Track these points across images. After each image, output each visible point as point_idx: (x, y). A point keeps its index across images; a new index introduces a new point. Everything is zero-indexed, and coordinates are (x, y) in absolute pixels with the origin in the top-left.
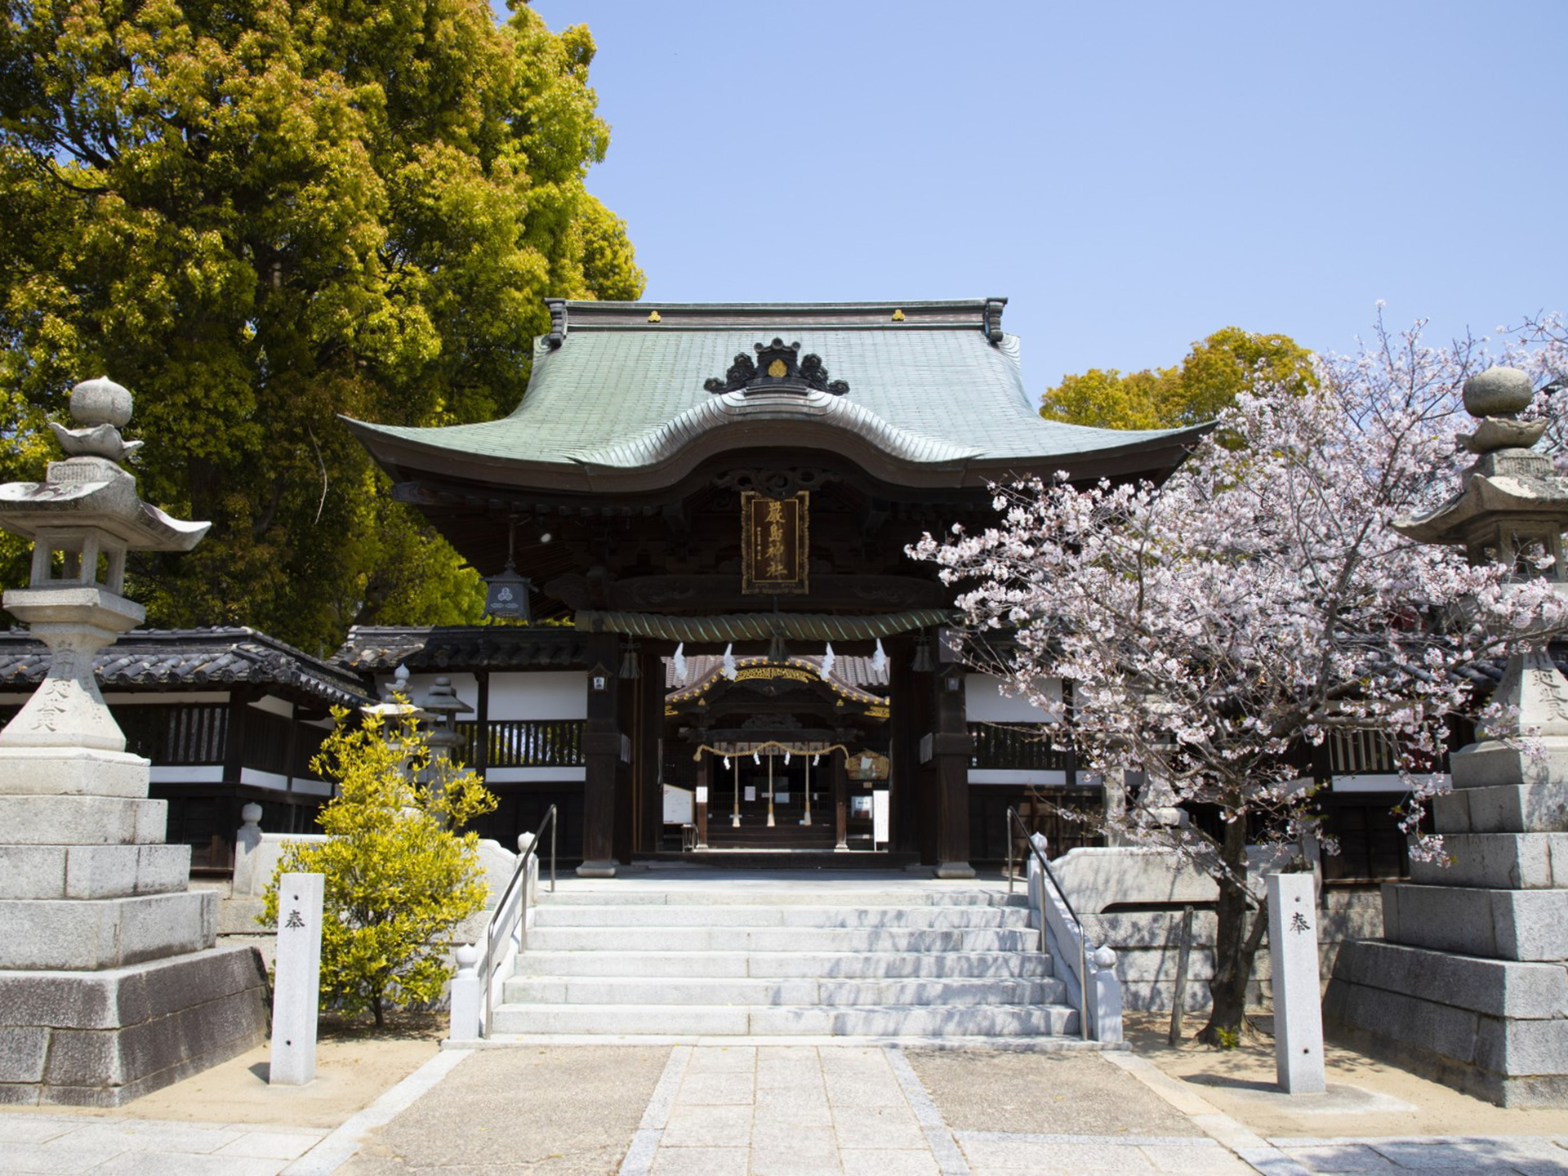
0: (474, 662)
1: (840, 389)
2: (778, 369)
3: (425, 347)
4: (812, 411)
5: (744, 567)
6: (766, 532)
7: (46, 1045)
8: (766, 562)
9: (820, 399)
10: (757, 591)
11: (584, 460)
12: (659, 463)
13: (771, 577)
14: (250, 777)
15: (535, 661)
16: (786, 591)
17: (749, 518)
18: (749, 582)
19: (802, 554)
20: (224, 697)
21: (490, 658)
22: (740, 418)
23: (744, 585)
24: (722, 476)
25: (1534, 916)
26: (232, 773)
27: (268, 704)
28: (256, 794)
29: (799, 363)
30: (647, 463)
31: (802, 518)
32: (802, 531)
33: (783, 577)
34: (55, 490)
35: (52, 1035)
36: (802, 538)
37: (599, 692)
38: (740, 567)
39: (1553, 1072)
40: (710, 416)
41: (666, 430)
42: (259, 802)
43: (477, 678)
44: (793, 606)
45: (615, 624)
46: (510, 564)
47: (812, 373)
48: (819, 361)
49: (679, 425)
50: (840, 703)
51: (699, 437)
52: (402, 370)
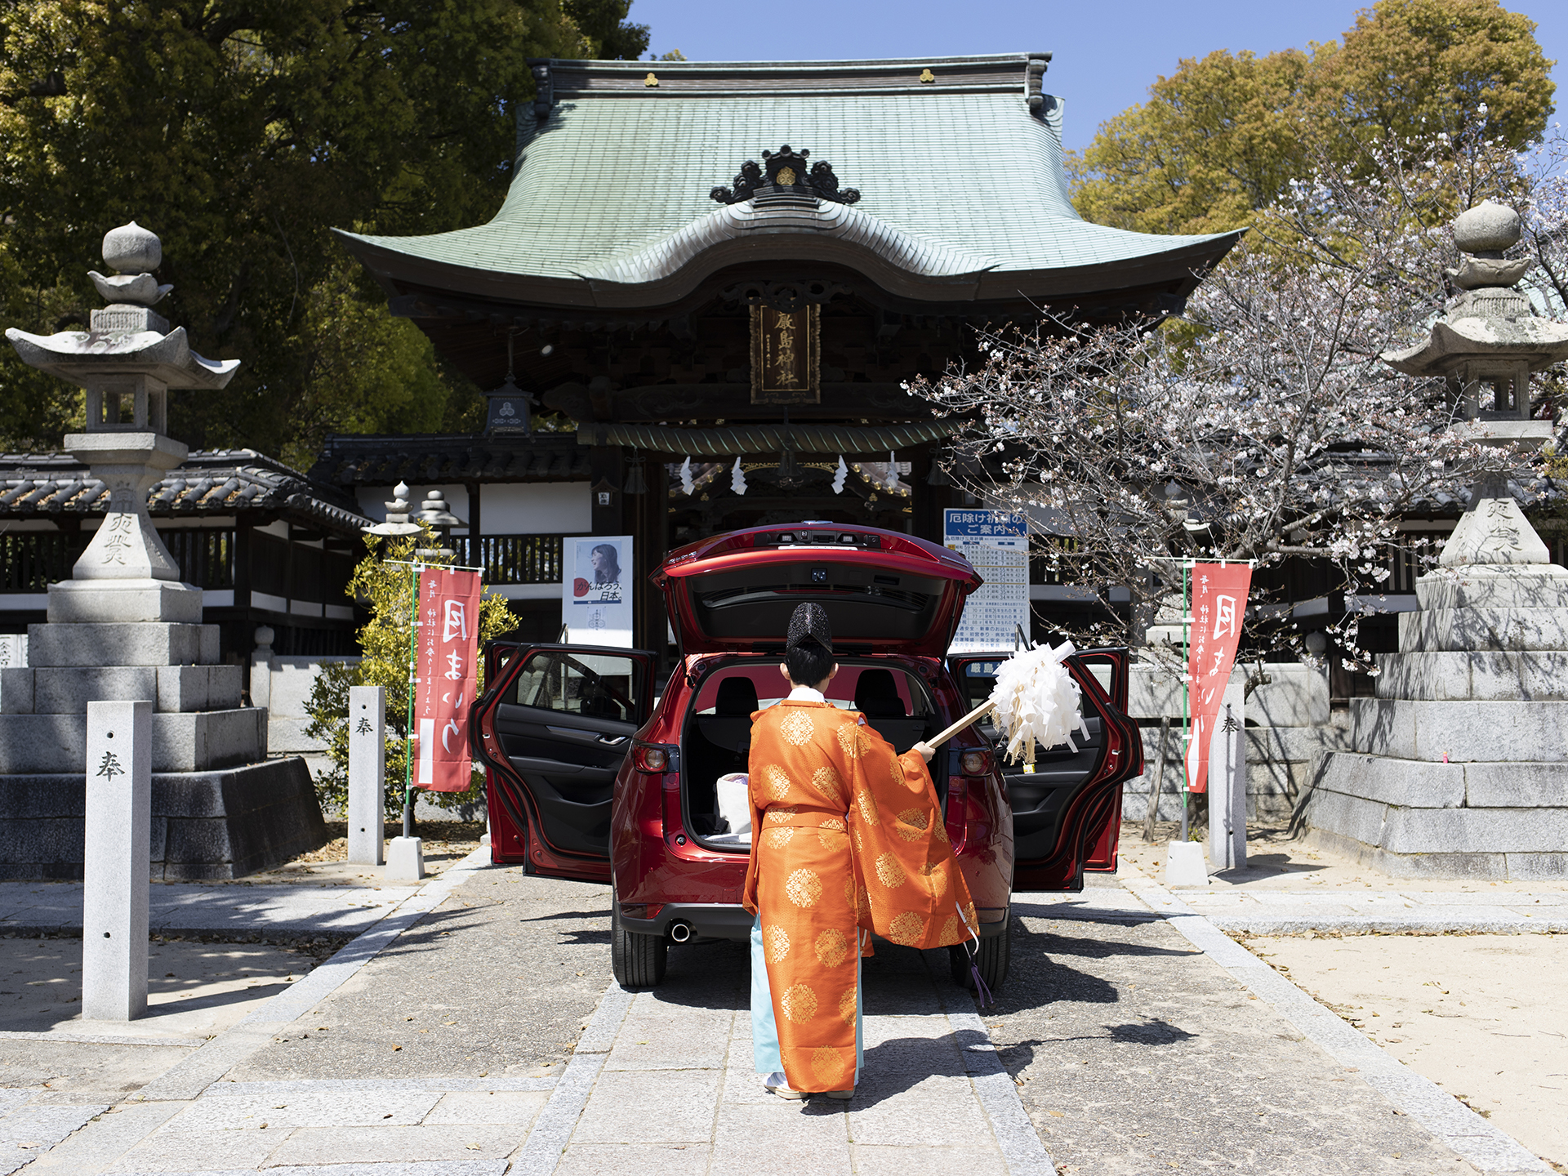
0: (465, 474)
1: (852, 197)
2: (786, 178)
3: (399, 117)
4: (823, 226)
5: (752, 377)
6: (776, 340)
7: (165, 831)
8: (776, 370)
9: (830, 209)
10: (767, 400)
11: (588, 275)
12: (665, 279)
13: (780, 386)
14: (260, 600)
15: (531, 472)
16: (797, 400)
17: (757, 325)
18: (758, 391)
19: (814, 362)
20: (230, 521)
21: (482, 470)
22: (748, 232)
23: (753, 394)
24: (728, 290)
25: (1446, 723)
26: (242, 597)
27: (277, 529)
28: (265, 618)
29: (808, 170)
30: (653, 279)
31: (813, 325)
32: (813, 338)
33: (793, 385)
34: (106, 341)
35: (169, 823)
36: (813, 345)
37: (605, 508)
38: (749, 375)
39: (1436, 850)
40: (717, 231)
41: (671, 244)
42: (269, 625)
43: (469, 490)
44: (805, 418)
45: (619, 439)
46: (510, 378)
47: (823, 182)
48: (830, 167)
49: (685, 239)
50: (873, 497)
51: (705, 252)
52: (372, 145)
